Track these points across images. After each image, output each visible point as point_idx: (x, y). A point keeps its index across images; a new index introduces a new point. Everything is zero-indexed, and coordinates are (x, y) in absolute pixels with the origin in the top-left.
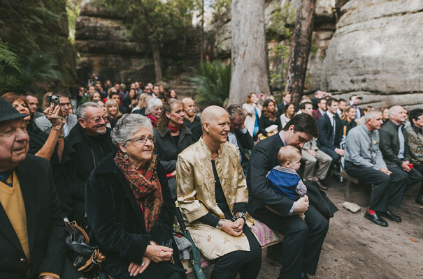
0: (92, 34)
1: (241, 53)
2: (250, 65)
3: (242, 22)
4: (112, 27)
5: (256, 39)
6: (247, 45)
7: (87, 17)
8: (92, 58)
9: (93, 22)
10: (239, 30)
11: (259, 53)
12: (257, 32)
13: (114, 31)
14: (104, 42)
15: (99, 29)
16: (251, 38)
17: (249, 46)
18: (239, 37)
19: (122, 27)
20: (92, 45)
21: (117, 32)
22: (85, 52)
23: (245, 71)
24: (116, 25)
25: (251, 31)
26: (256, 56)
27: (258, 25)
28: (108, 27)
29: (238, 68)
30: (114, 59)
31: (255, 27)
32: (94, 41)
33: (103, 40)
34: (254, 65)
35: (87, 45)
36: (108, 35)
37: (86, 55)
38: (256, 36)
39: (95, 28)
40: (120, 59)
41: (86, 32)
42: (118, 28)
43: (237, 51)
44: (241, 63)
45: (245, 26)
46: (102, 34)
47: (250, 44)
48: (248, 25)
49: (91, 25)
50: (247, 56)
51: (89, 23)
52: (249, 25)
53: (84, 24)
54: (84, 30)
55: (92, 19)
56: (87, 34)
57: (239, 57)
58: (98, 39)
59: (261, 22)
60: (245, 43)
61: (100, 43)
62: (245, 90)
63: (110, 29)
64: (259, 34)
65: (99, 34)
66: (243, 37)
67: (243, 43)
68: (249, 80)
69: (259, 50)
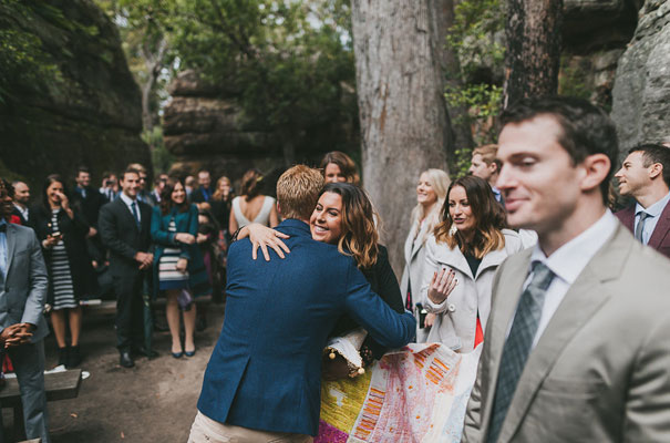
0: (188, 124)
1: (376, 114)
2: (399, 143)
3: (373, 40)
4: (221, 110)
5: (410, 75)
6: (387, 94)
7: (180, 99)
8: (190, 164)
9: (189, 105)
10: (368, 59)
11: (420, 111)
12: (411, 59)
13: (223, 115)
14: (207, 136)
15: (198, 115)
16: (397, 74)
17: (393, 95)
18: (370, 77)
19: (236, 109)
20: (187, 142)
21: (229, 117)
22: (178, 155)
23: (388, 159)
24: (226, 107)
25: (394, 58)
26: (412, 120)
27: (413, 39)
28: (213, 111)
29: (372, 154)
30: (224, 162)
31: (406, 46)
32: (190, 134)
33: (205, 132)
34: (409, 142)
35: (181, 143)
36: (213, 123)
37: (181, 158)
38: (408, 68)
39: (192, 113)
40: (234, 161)
41: (178, 121)
42: (230, 111)
43: (367, 112)
44: (378, 140)
45: (378, 47)
46: (204, 122)
47: (395, 89)
48: (386, 43)
49: (187, 110)
50: (390, 122)
51: (184, 107)
52: (388, 44)
53: (174, 110)
54: (175, 119)
55: (189, 101)
56: (180, 124)
57: (373, 127)
58: (197, 132)
59: (419, 31)
60: (383, 88)
61: (201, 137)
62: (392, 206)
63: (217, 114)
64: (417, 61)
65: (198, 123)
66: (376, 74)
67: (378, 90)
68: (400, 181)
69: (421, 103)
